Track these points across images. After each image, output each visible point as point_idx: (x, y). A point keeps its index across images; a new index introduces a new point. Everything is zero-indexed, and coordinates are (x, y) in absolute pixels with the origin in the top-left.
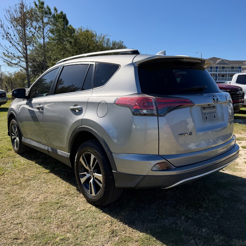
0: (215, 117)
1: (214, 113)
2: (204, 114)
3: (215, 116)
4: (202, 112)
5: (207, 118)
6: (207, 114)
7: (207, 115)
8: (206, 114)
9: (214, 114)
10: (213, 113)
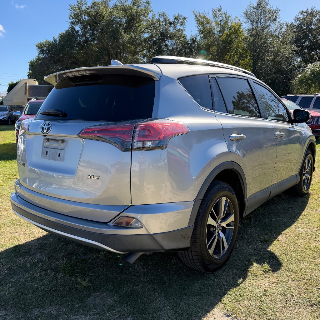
0: (59, 156)
1: (61, 149)
2: (46, 148)
3: (59, 154)
4: (43, 144)
5: (47, 154)
6: (50, 148)
7: (48, 150)
8: (48, 148)
9: (59, 151)
10: (59, 149)
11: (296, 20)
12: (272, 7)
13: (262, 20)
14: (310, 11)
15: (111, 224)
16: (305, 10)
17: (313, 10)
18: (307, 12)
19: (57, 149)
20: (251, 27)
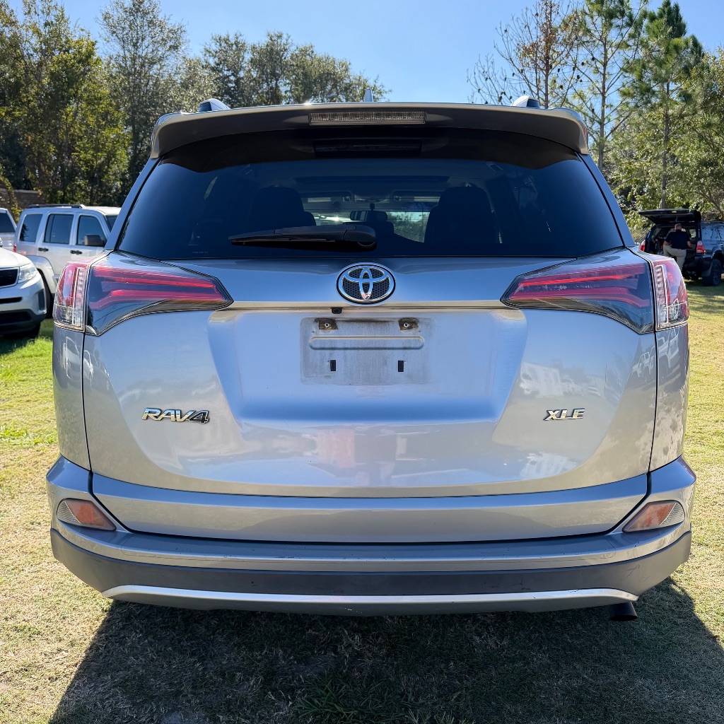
0: (401, 369)
1: (405, 348)
2: (322, 348)
3: (401, 363)
4: (304, 338)
5: (334, 368)
6: (345, 349)
8: (333, 349)
9: (399, 356)
10: (392, 349)
11: (205, 55)
12: (167, 17)
13: (146, 43)
14: (232, 41)
15: (618, 531)
16: (224, 36)
17: (237, 38)
18: (226, 41)
19: (385, 349)
20: (122, 53)
